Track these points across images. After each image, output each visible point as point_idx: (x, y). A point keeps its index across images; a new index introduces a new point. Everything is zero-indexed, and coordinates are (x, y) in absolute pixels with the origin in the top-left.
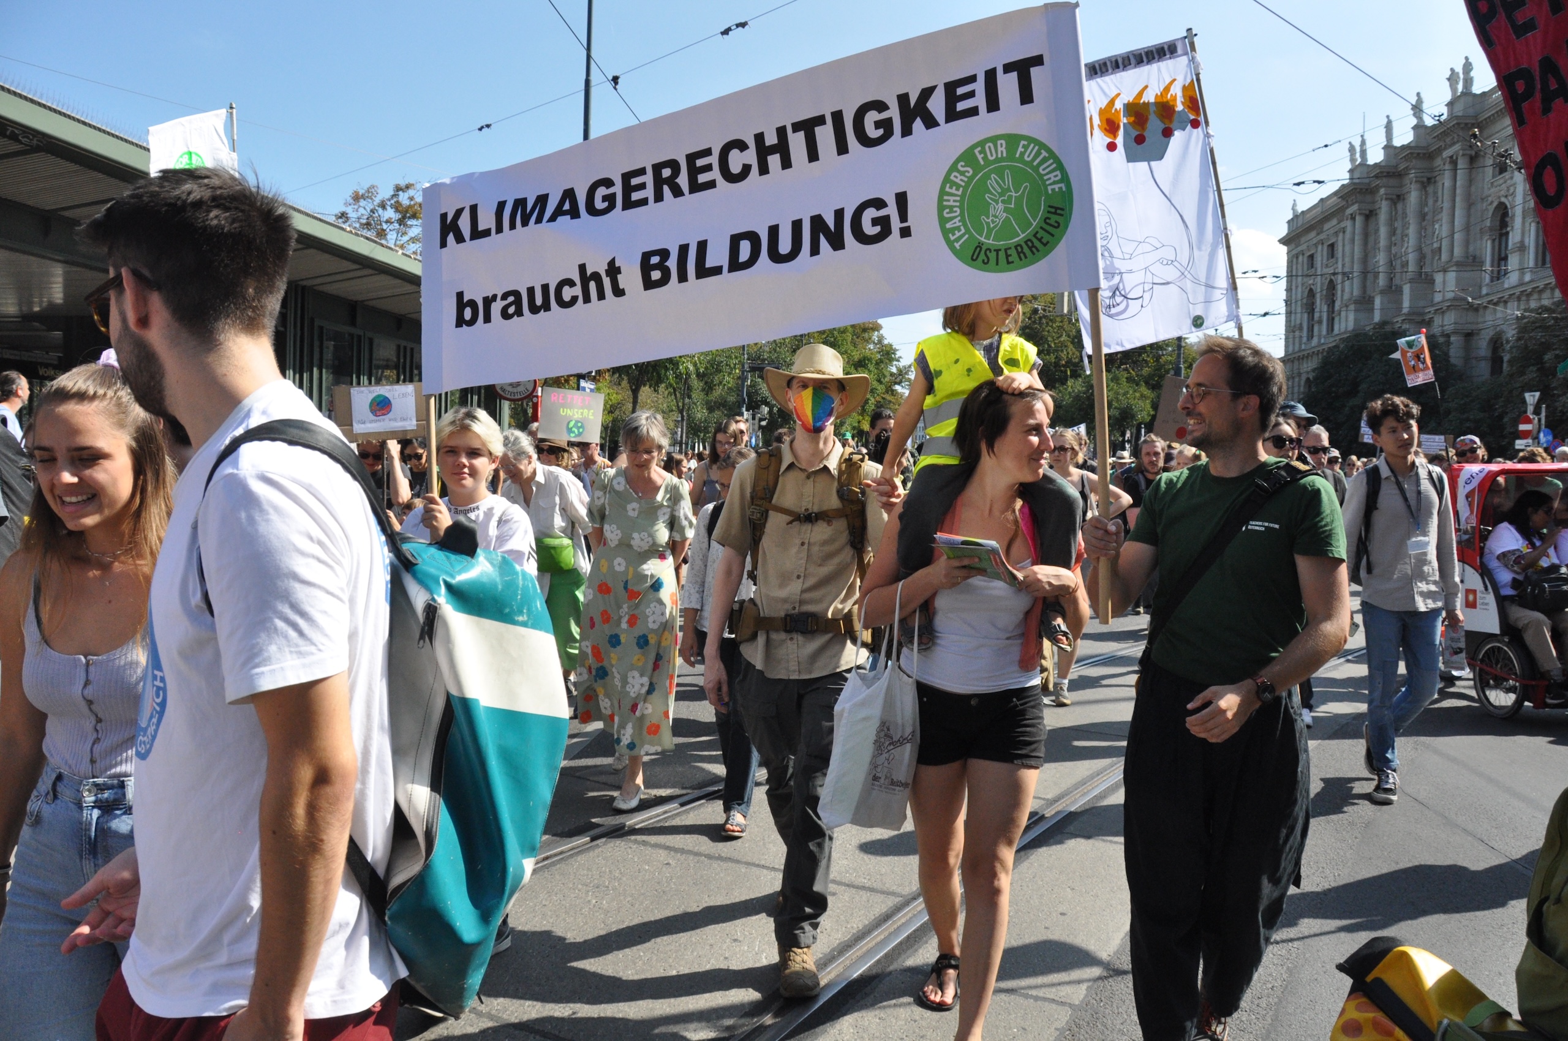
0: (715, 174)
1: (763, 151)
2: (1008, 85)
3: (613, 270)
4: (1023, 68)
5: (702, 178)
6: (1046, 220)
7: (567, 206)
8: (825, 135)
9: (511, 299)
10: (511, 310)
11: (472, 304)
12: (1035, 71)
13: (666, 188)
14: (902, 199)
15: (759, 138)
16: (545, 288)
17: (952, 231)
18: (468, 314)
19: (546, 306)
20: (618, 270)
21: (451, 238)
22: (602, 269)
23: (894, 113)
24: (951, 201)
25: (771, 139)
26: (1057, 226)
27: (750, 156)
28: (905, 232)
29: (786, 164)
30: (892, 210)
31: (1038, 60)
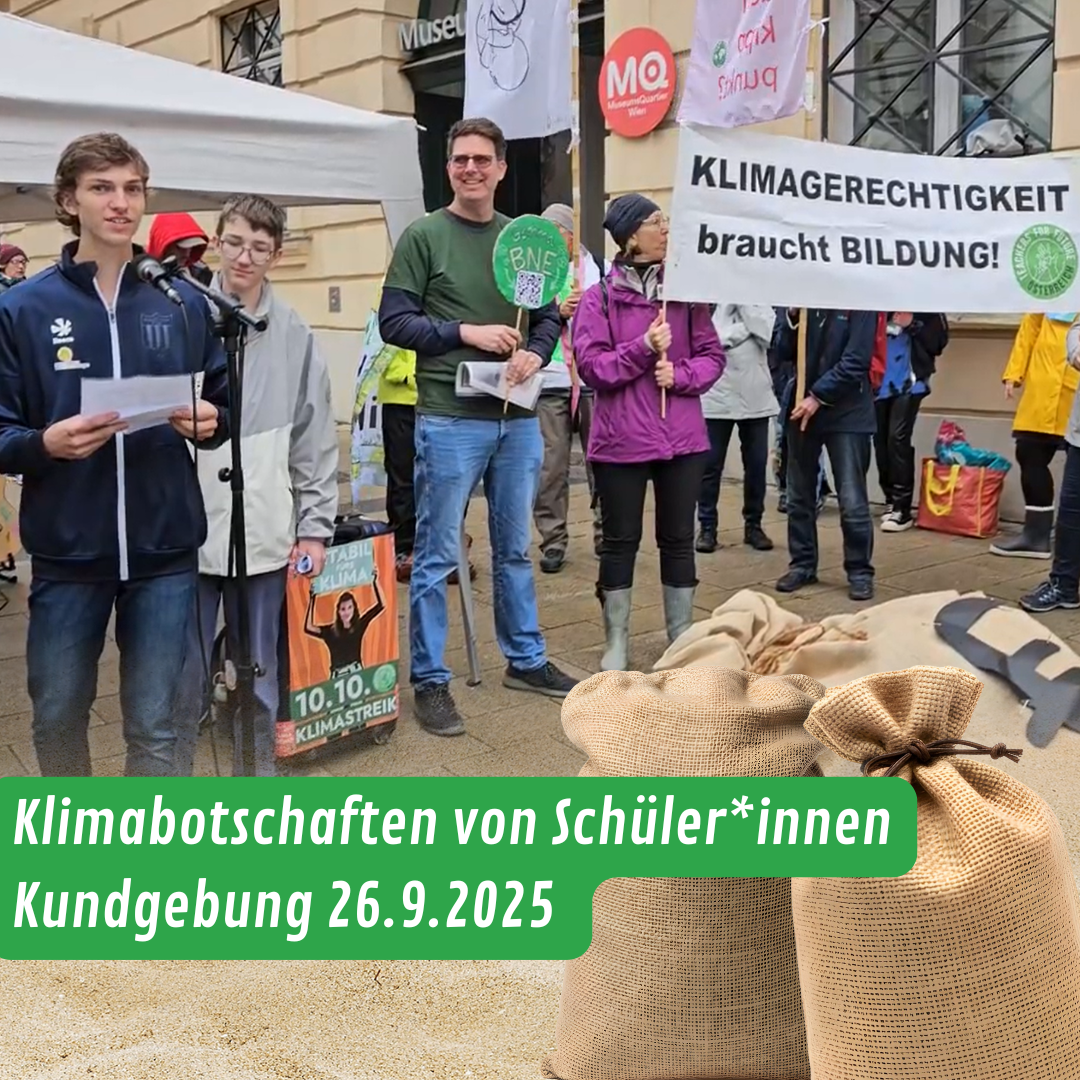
0: (884, 196)
1: (914, 195)
2: (1050, 197)
3: (823, 244)
4: (1059, 191)
5: (876, 196)
6: (1064, 274)
7: (788, 183)
8: (949, 196)
9: (746, 241)
10: (745, 250)
11: (713, 237)
12: (1064, 194)
13: (853, 194)
14: (995, 246)
15: (912, 186)
16: (773, 241)
17: (1019, 270)
18: (708, 243)
19: (772, 254)
20: (826, 245)
21: (703, 179)
22: (816, 241)
23: (987, 195)
24: (1019, 254)
25: (919, 189)
26: (1070, 277)
27: (906, 194)
28: (995, 265)
29: (927, 205)
30: (989, 252)
31: (1066, 188)
